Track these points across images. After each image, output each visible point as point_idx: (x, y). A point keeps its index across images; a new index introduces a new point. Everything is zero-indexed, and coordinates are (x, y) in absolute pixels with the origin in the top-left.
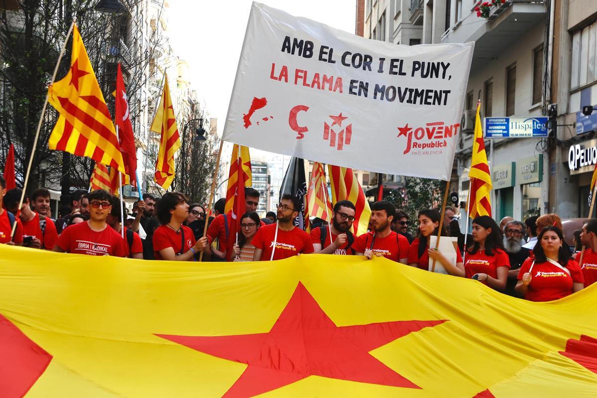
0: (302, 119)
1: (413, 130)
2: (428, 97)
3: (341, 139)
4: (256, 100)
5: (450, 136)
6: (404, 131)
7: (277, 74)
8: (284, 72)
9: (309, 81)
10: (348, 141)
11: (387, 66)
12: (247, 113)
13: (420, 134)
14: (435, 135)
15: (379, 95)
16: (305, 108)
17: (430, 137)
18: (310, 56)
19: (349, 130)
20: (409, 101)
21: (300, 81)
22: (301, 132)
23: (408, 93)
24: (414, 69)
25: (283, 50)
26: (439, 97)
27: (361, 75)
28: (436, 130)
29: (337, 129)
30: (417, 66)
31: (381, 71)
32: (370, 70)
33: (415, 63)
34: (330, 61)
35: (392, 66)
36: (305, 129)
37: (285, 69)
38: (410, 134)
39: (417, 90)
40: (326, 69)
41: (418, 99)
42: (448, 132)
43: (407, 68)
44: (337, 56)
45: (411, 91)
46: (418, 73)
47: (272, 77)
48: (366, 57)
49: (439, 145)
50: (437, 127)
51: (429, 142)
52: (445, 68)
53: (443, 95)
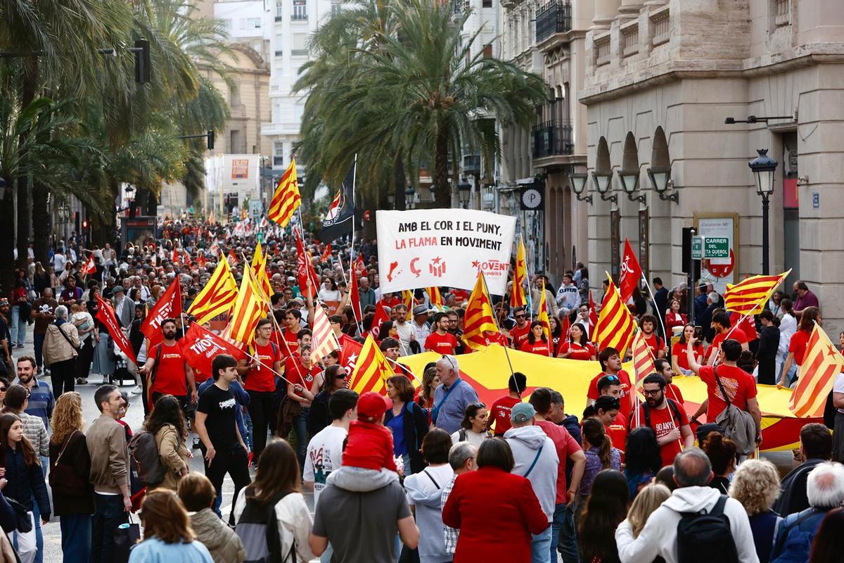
0: (417, 266)
1: (481, 264)
2: (488, 244)
3: (440, 270)
4: (392, 265)
5: (504, 269)
6: (475, 264)
7: (399, 246)
8: (403, 244)
9: (417, 243)
10: (444, 272)
11: (461, 226)
12: (388, 273)
13: (485, 266)
14: (494, 267)
15: (459, 243)
16: (417, 259)
17: (491, 268)
18: (416, 229)
19: (443, 264)
20: (477, 246)
21: (413, 245)
22: (417, 272)
23: (476, 241)
24: (478, 228)
25: (400, 231)
26: (496, 245)
27: (447, 233)
28: (495, 265)
29: (437, 266)
30: (479, 226)
31: (458, 229)
32: (452, 229)
33: (478, 224)
34: (428, 229)
35: (465, 226)
36: (420, 271)
37: (403, 241)
38: (479, 266)
39: (481, 240)
40: (426, 234)
41: (483, 245)
42: (502, 267)
43: (474, 226)
44: (431, 226)
45: (478, 240)
46: (481, 230)
47: (397, 248)
48: (448, 222)
49: (497, 274)
50: (495, 263)
51: (491, 271)
52: (497, 229)
53: (498, 244)
